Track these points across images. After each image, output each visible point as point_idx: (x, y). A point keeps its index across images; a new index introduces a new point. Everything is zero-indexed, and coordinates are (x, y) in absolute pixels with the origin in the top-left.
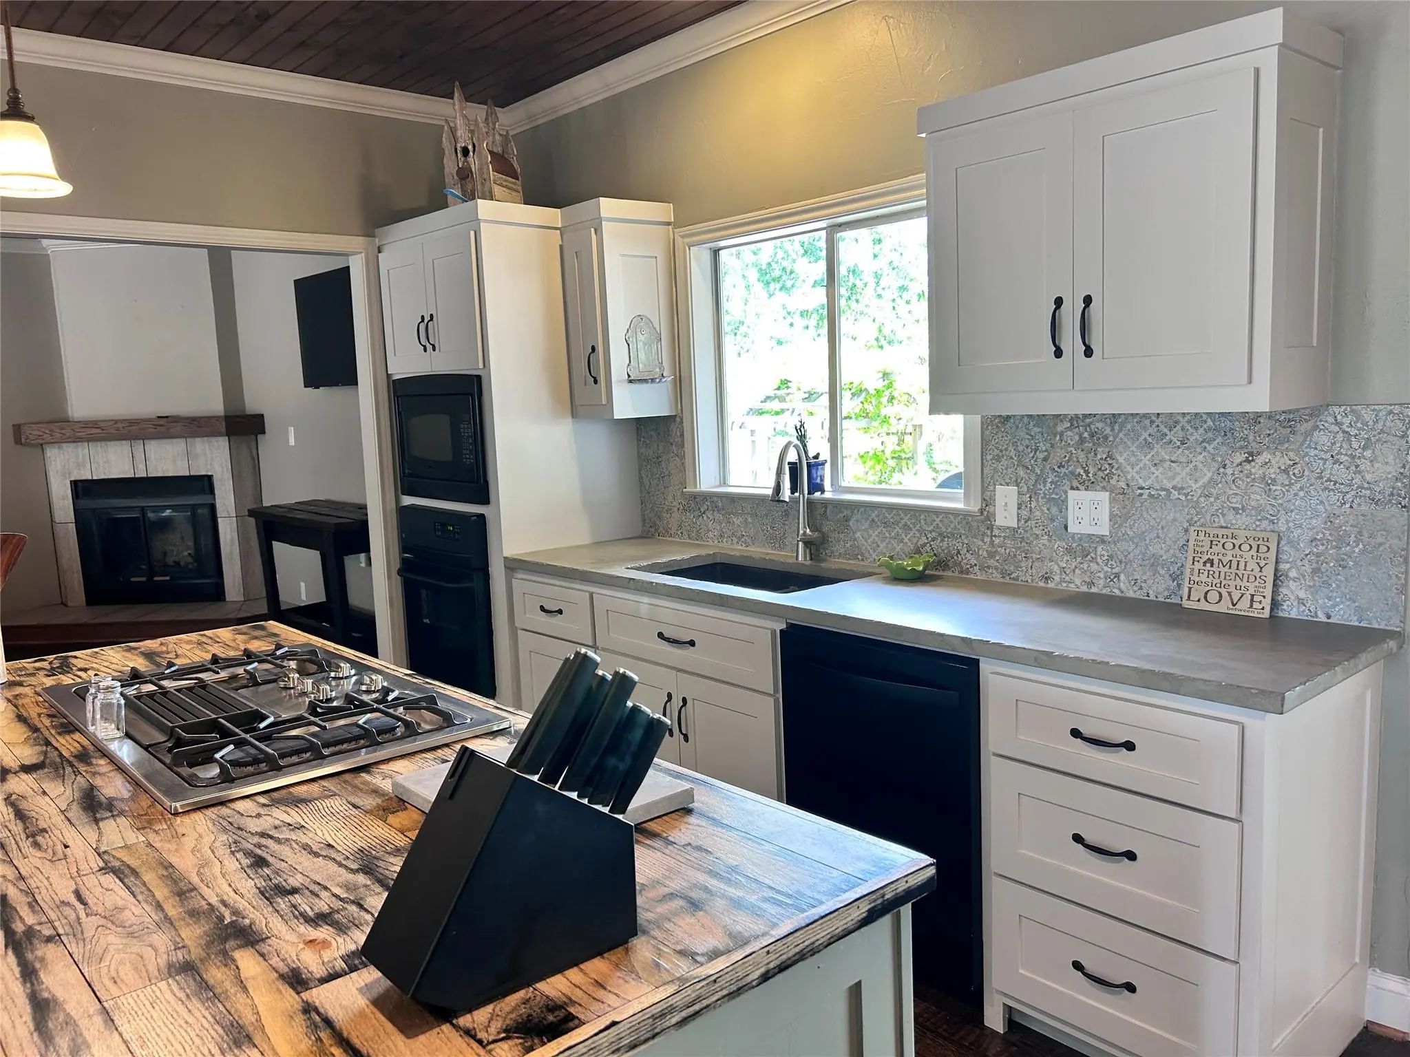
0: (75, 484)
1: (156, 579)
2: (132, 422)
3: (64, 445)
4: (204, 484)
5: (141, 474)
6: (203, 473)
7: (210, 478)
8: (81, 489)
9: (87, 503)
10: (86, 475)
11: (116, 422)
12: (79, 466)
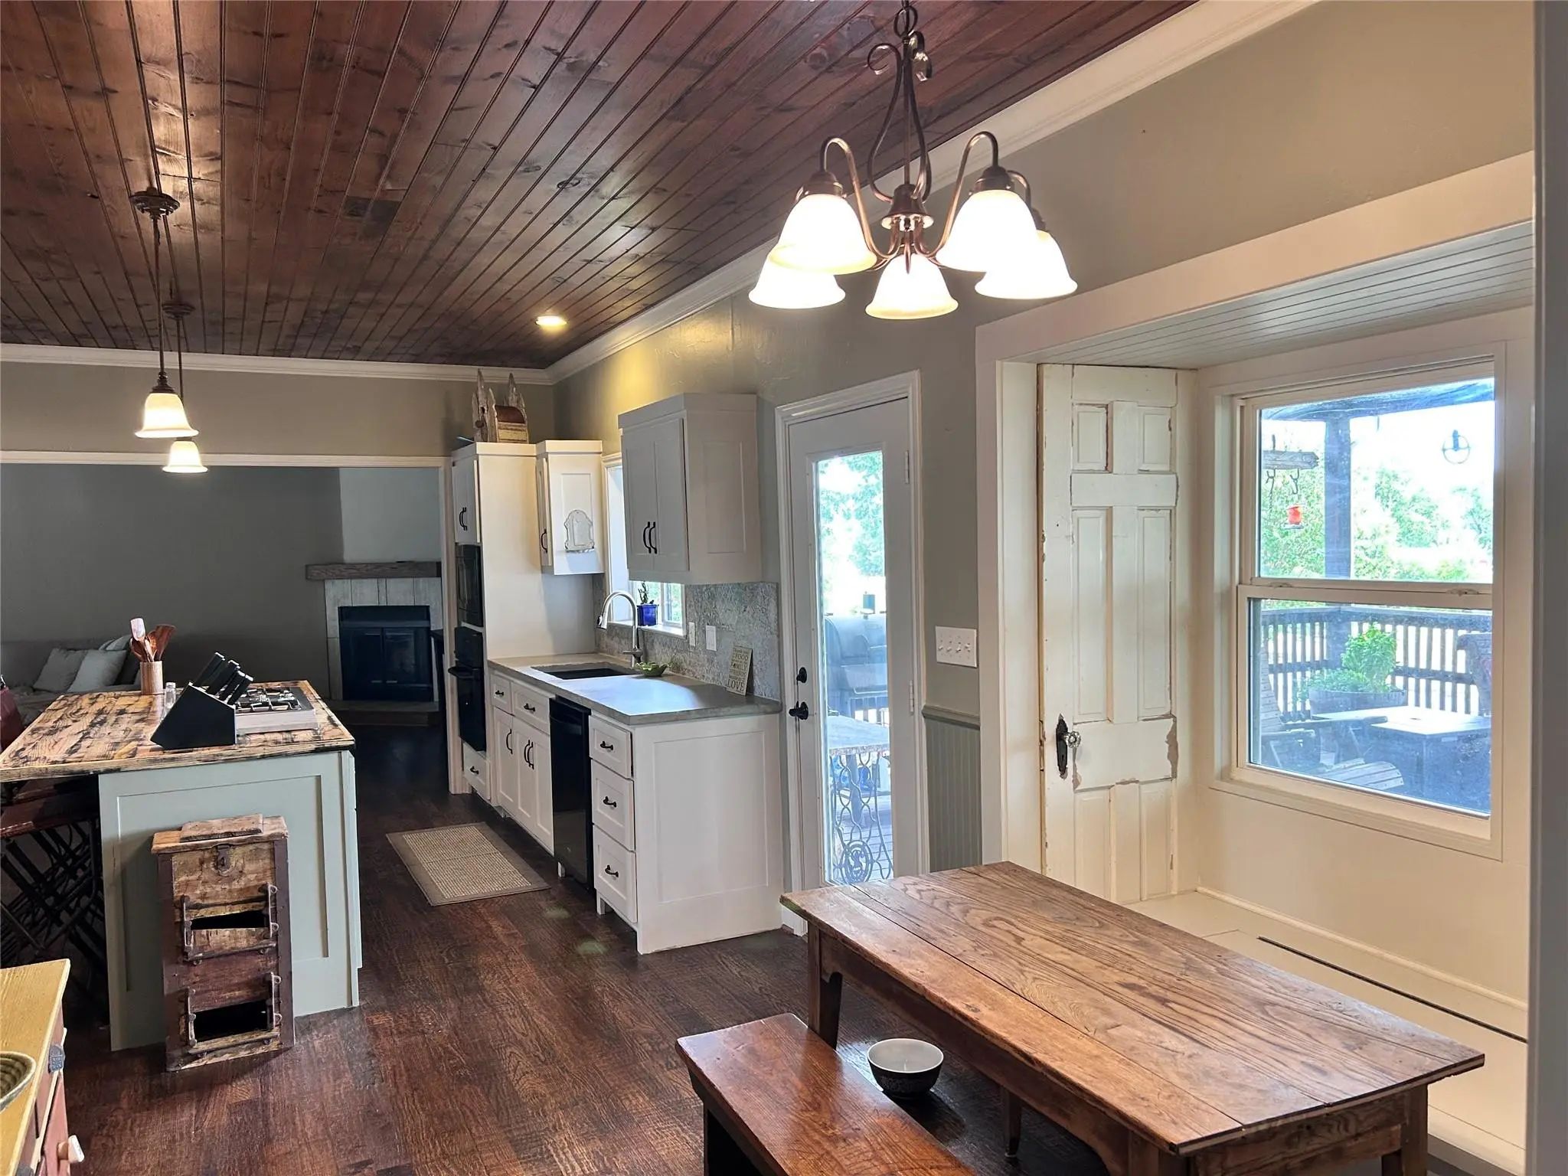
0: (341, 609)
1: (388, 682)
2: (378, 565)
3: (337, 581)
4: (423, 612)
5: (383, 604)
6: (423, 604)
7: (427, 607)
8: (345, 613)
9: (346, 623)
10: (348, 603)
11: (367, 564)
12: (345, 596)
